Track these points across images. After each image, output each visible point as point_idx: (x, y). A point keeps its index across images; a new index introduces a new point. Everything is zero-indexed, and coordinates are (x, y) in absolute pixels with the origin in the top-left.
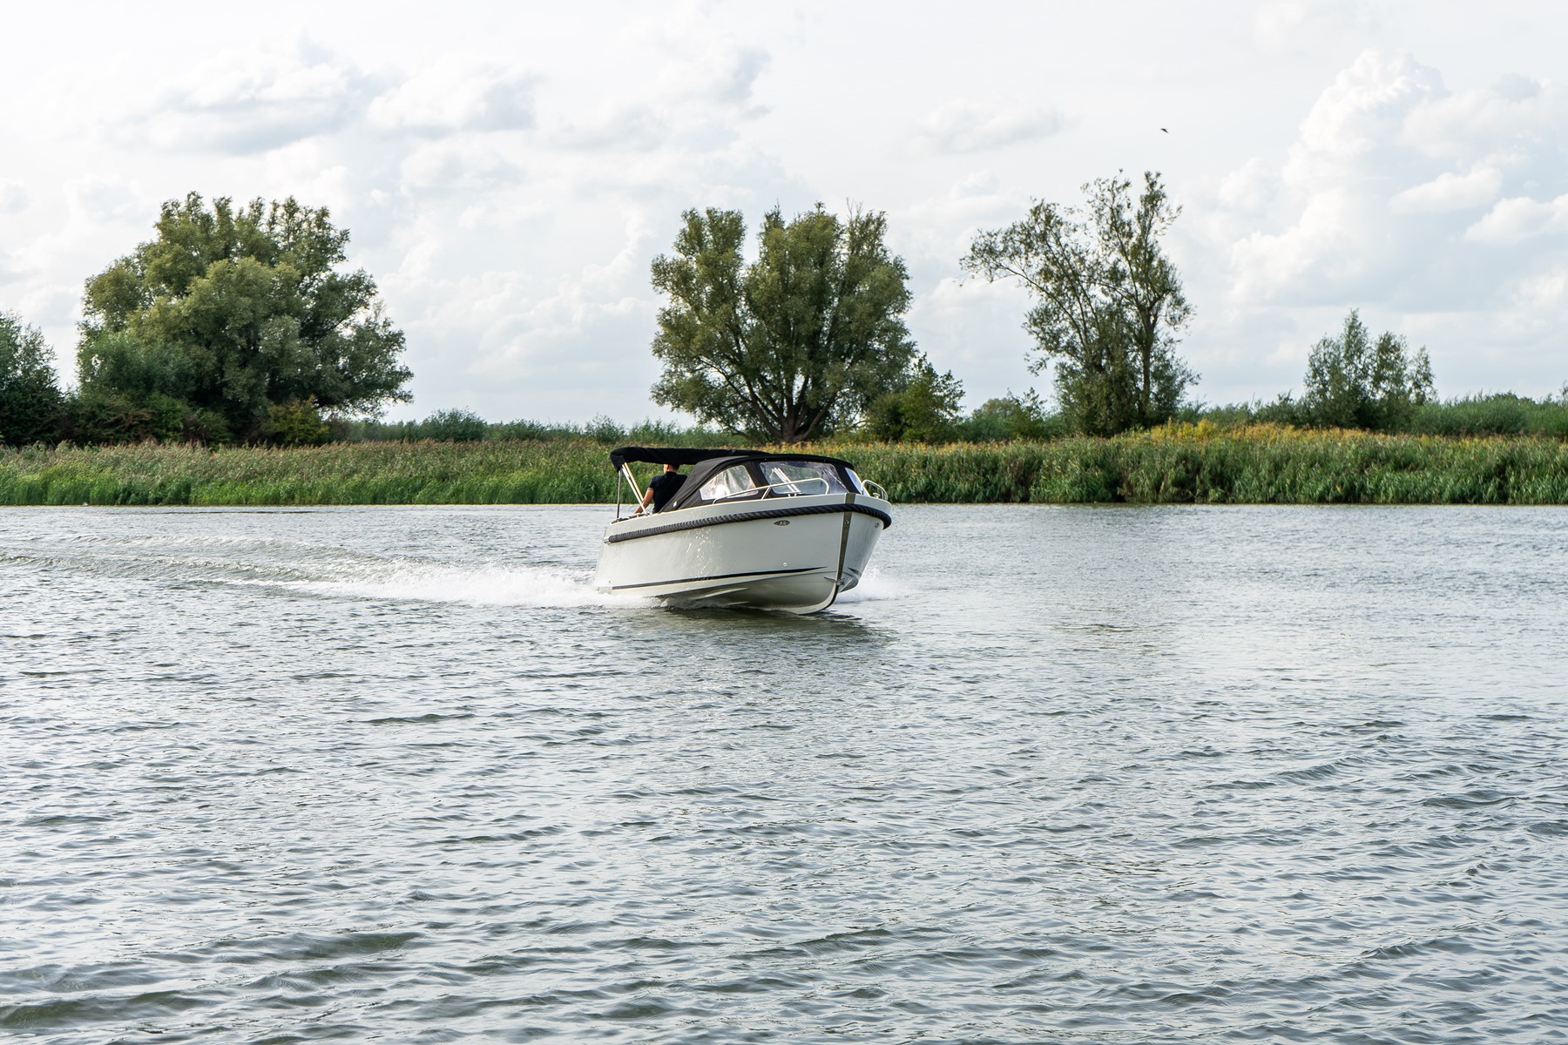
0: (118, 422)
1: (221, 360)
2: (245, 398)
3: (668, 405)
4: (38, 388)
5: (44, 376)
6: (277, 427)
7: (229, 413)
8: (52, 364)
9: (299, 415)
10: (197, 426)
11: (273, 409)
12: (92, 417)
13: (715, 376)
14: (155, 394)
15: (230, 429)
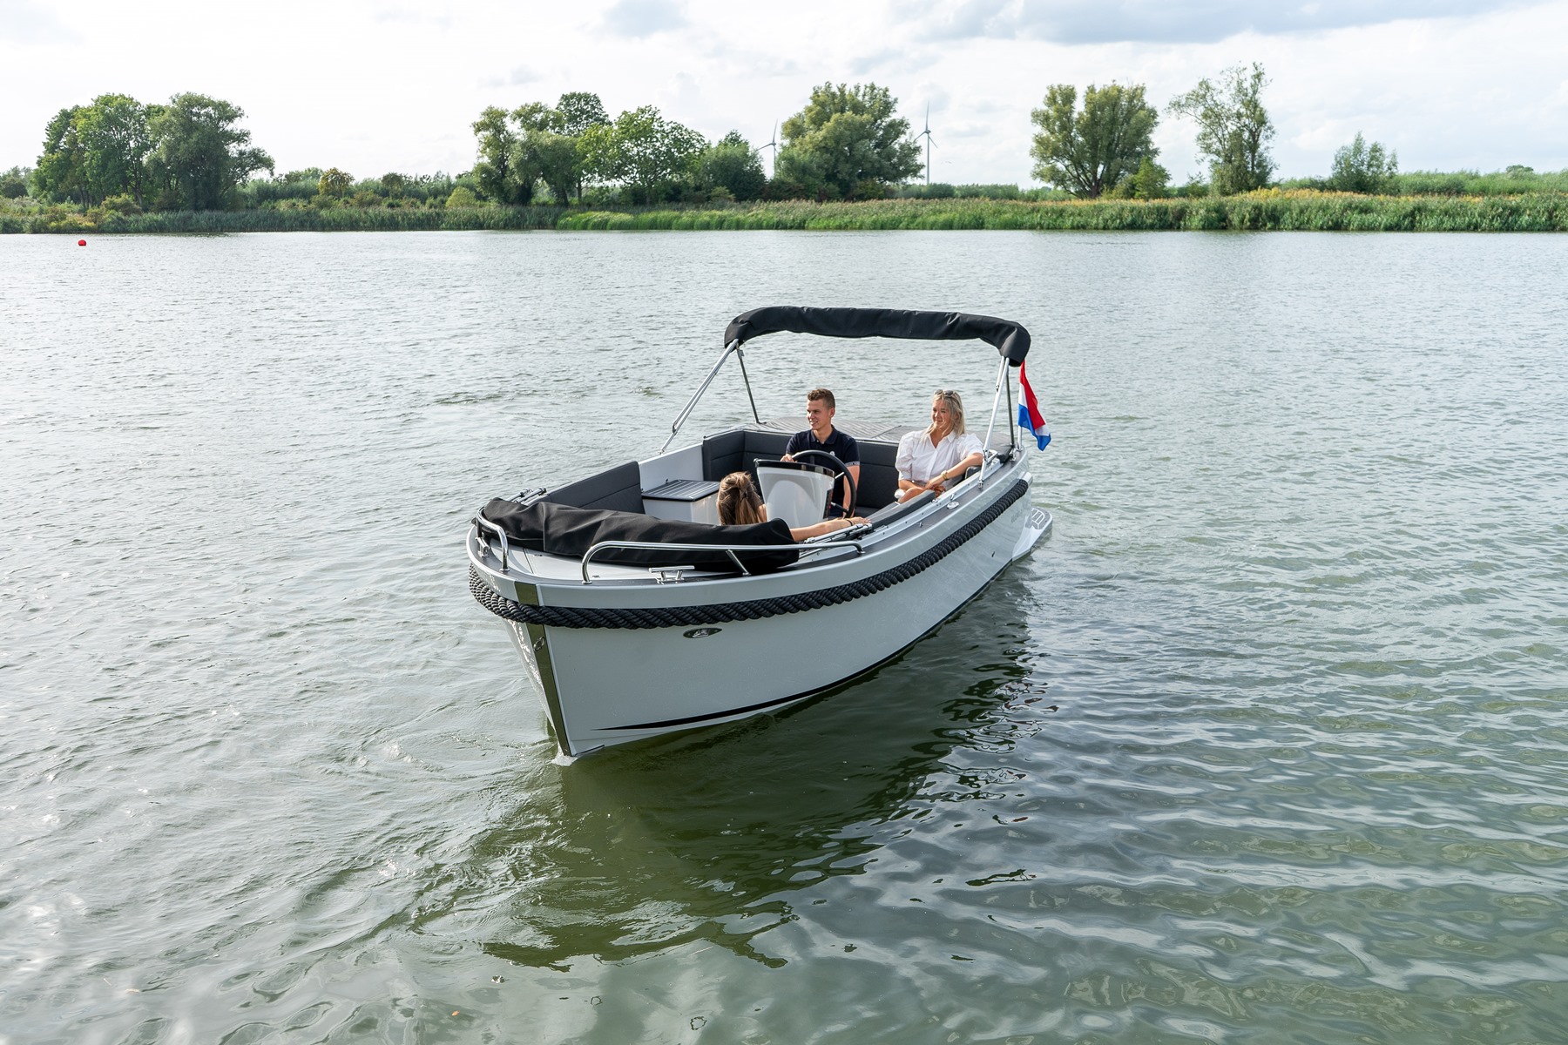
0: (790, 189)
1: (837, 161)
2: (847, 178)
3: (1038, 179)
4: (757, 174)
5: (758, 170)
6: (859, 191)
7: (839, 185)
8: (762, 164)
9: (870, 186)
10: (825, 191)
11: (859, 183)
12: (779, 187)
13: (1060, 166)
14: (807, 176)
15: (840, 192)
